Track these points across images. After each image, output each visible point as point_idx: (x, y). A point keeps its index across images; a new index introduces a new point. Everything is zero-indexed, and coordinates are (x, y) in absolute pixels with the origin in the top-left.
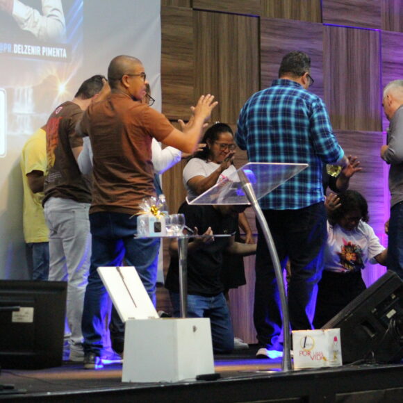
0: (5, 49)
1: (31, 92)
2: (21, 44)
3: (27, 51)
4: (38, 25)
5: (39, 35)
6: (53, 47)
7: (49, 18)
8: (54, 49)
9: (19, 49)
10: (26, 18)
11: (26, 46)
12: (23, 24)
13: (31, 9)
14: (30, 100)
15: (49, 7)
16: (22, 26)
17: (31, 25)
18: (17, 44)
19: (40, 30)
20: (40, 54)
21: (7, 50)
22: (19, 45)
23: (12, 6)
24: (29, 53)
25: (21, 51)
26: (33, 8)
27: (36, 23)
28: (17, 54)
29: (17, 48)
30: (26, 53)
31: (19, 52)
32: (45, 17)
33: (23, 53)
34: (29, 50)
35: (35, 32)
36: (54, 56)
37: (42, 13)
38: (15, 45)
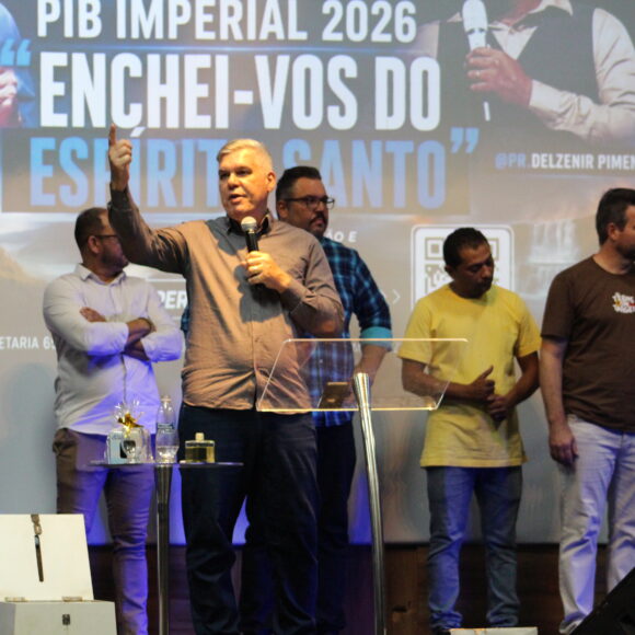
0: (511, 162)
1: (569, 229)
2: (548, 153)
3: (563, 163)
4: (589, 122)
5: (590, 135)
6: (622, 154)
7: (615, 109)
8: (626, 157)
9: (544, 161)
10: (562, 110)
11: (560, 156)
12: (554, 120)
13: (574, 95)
14: (568, 241)
15: (613, 89)
16: (550, 125)
17: (573, 120)
18: (540, 153)
19: (591, 129)
20: (592, 167)
21: (515, 164)
22: (544, 155)
23: (530, 94)
24: (567, 167)
25: (547, 163)
26: (579, 93)
27: (585, 117)
28: (540, 170)
29: (539, 160)
30: (559, 166)
31: (544, 166)
32: (605, 108)
33: (551, 166)
34: (567, 161)
35: (582, 131)
36: (626, 167)
37: (598, 101)
38: (534, 156)
